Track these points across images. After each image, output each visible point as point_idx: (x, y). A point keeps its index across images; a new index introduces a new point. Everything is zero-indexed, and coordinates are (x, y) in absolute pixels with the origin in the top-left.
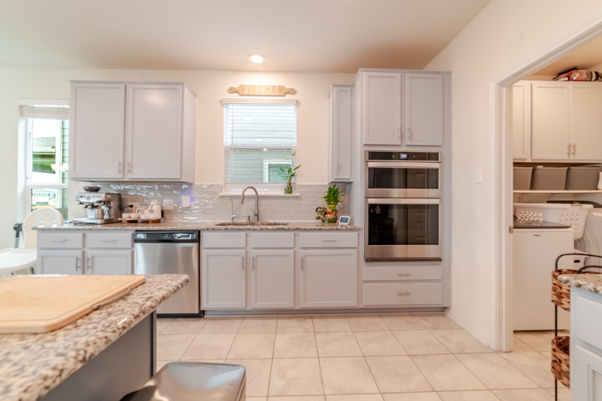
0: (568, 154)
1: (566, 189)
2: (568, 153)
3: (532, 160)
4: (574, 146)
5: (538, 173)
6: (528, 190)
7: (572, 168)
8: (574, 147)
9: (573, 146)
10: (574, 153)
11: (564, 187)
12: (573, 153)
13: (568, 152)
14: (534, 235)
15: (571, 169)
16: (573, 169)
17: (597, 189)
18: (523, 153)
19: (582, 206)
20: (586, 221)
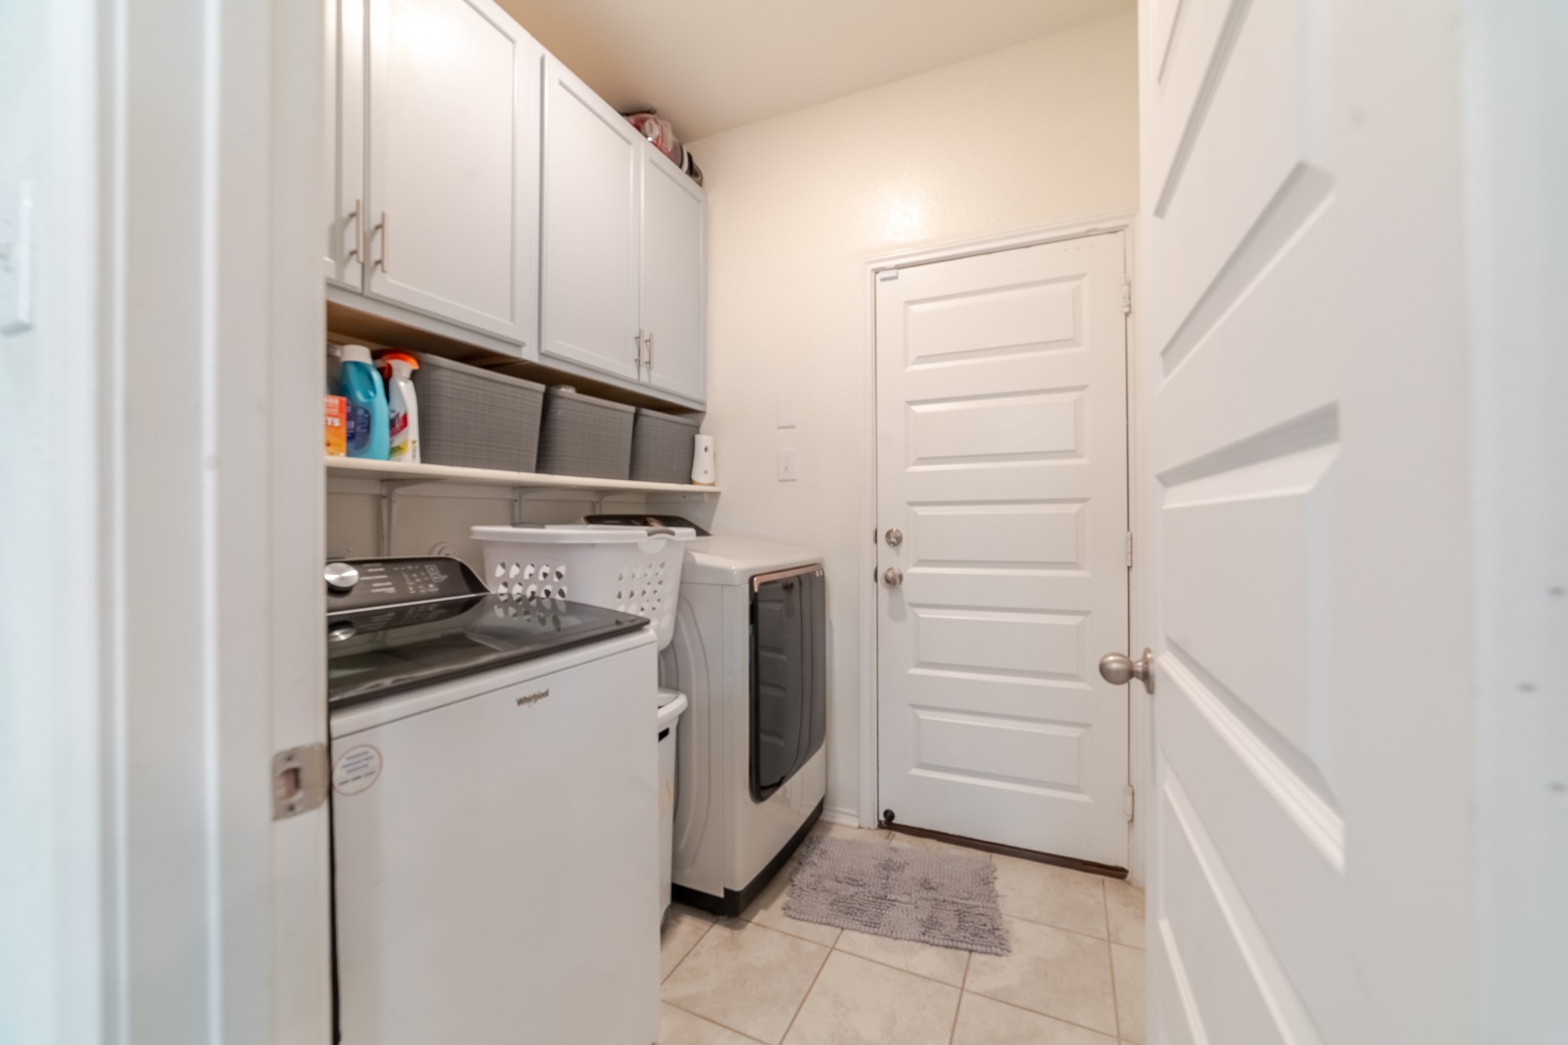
0: (637, 362)
1: (632, 476)
2: (636, 360)
3: (542, 354)
4: (649, 341)
5: (560, 410)
6: (528, 470)
7: (645, 411)
8: (648, 343)
9: (647, 341)
10: (649, 363)
11: (627, 471)
12: (646, 363)
13: (637, 357)
14: (521, 702)
15: (643, 415)
16: (647, 416)
17: (691, 482)
18: (512, 319)
19: (673, 534)
20: (682, 583)
